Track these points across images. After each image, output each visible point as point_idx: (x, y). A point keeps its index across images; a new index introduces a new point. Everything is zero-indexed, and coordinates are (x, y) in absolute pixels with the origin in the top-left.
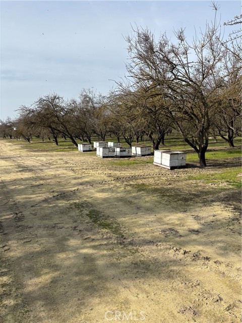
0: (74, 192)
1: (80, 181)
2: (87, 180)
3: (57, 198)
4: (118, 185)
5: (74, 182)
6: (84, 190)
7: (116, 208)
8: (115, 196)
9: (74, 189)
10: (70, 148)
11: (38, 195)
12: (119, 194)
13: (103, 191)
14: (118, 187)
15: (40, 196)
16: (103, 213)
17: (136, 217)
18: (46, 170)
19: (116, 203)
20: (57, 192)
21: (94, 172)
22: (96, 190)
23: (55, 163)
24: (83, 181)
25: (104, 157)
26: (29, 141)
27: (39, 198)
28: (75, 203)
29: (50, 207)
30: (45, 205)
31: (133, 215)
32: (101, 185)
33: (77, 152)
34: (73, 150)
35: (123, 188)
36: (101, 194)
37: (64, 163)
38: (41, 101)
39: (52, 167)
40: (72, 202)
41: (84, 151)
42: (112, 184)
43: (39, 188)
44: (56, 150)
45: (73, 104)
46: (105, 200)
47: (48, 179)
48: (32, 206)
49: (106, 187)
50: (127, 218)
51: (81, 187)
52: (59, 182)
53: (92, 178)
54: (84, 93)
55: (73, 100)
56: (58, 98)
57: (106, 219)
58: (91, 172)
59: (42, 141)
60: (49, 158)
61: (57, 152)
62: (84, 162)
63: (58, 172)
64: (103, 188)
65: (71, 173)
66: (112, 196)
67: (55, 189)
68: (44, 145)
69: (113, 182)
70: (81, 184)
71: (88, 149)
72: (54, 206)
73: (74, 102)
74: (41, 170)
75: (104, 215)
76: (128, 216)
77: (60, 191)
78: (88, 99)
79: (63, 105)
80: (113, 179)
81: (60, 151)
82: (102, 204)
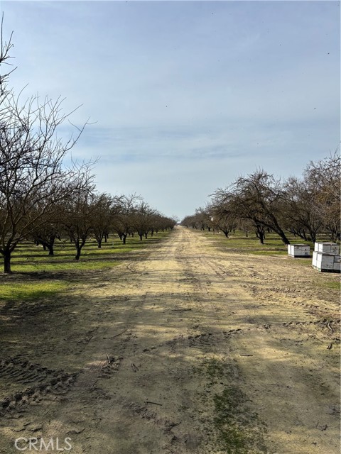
0: (227, 335)
1: (253, 313)
2: (265, 312)
3: (192, 342)
4: (320, 335)
5: (242, 313)
6: (248, 334)
7: (283, 396)
8: (299, 364)
9: (233, 328)
10: (278, 250)
11: (170, 329)
12: (309, 361)
13: (281, 344)
14: (317, 342)
15: (171, 332)
16: (248, 404)
17: (316, 440)
18: (216, 284)
19: (290, 383)
20: (203, 329)
21: (287, 299)
22: (269, 338)
23: (236, 273)
24: (257, 314)
25: (323, 270)
26: (227, 236)
27: (168, 335)
28: (214, 361)
29: (168, 359)
30: (164, 354)
31: (314, 431)
32: (284, 330)
33: (284, 257)
34: (280, 253)
35: (326, 347)
36: (273, 350)
37: (251, 276)
38: (241, 181)
39: (229, 279)
40: (210, 356)
41: (296, 256)
42: (308, 331)
43: (181, 316)
44: (255, 251)
45: (292, 183)
46: (274, 368)
47: (205, 301)
48: (145, 350)
49: (293, 336)
50: (292, 437)
51: (245, 327)
52: (218, 310)
53: (276, 311)
54: (312, 168)
55: (292, 179)
56: (265, 176)
57: (245, 423)
58: (284, 297)
59: (245, 237)
60: (237, 263)
61: (256, 254)
62: (283, 277)
63: (229, 291)
64: (284, 336)
65: (247, 296)
66: (292, 361)
67: (202, 323)
68: (244, 243)
69: (312, 327)
70: (251, 320)
71: (303, 254)
72: (176, 360)
73: (293, 181)
74: (209, 282)
75: (247, 410)
76: (299, 429)
77: (207, 329)
78: (316, 176)
79: (272, 186)
80: (316, 319)
81: (259, 254)
82: (261, 376)
